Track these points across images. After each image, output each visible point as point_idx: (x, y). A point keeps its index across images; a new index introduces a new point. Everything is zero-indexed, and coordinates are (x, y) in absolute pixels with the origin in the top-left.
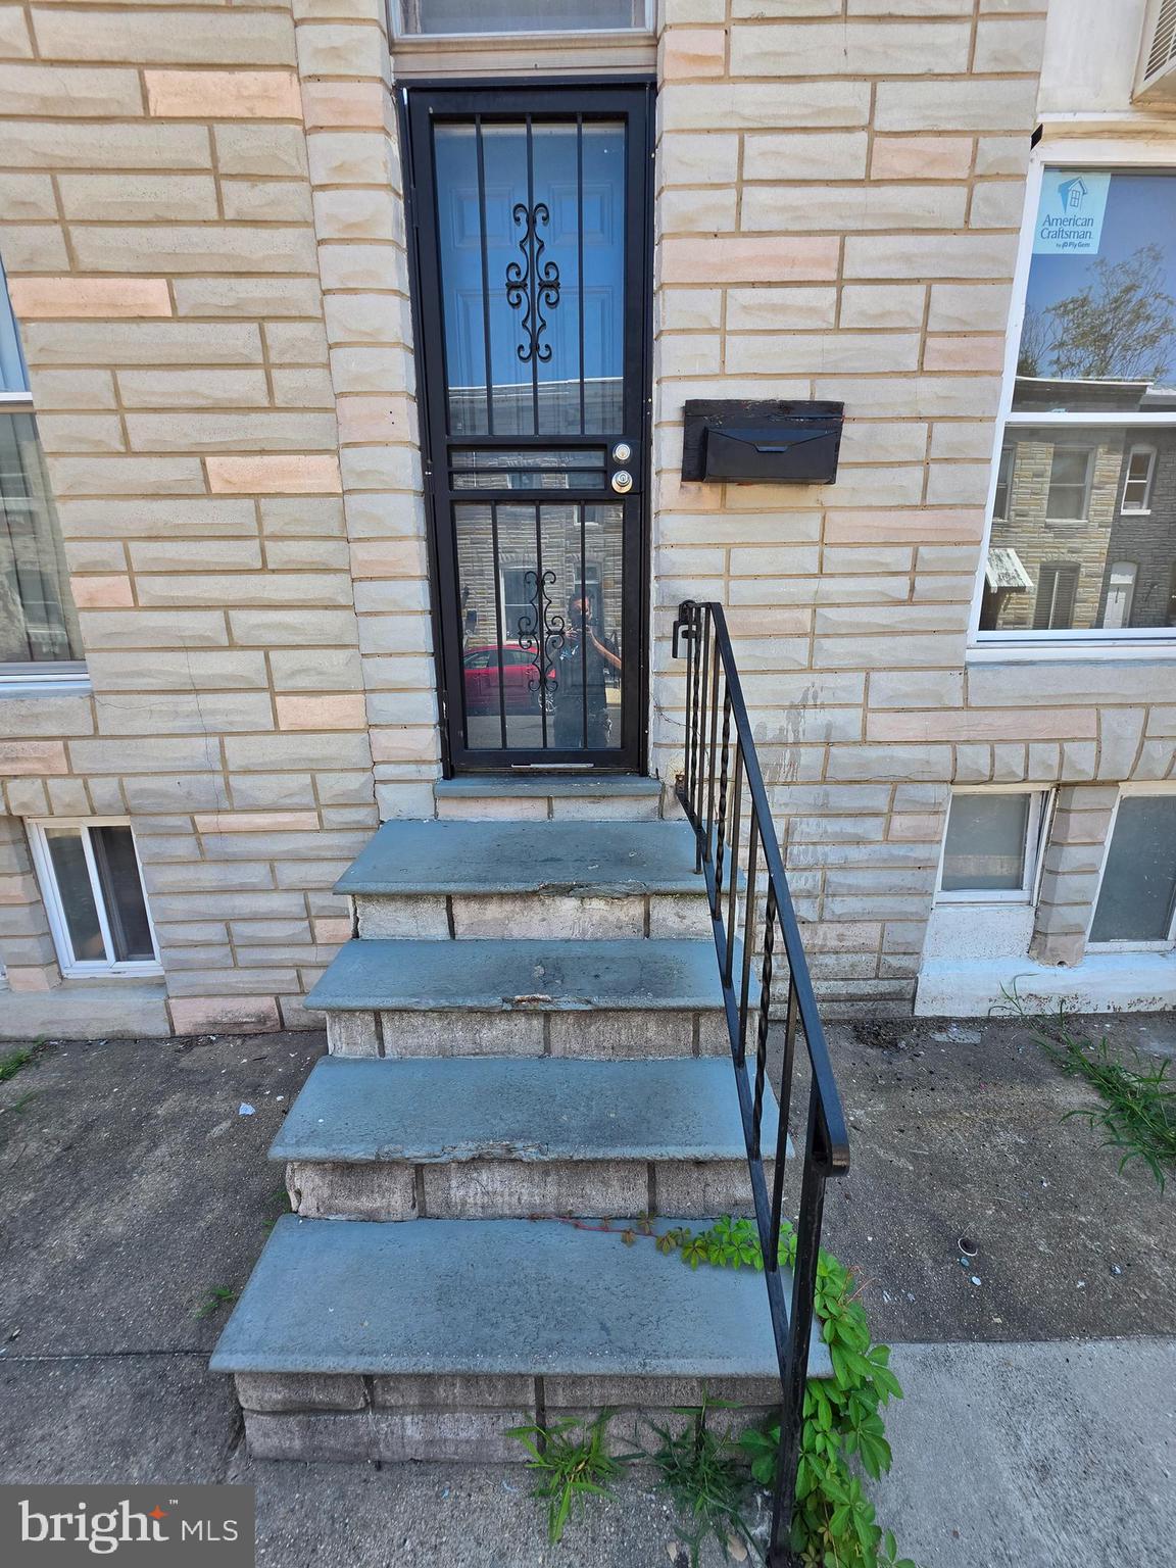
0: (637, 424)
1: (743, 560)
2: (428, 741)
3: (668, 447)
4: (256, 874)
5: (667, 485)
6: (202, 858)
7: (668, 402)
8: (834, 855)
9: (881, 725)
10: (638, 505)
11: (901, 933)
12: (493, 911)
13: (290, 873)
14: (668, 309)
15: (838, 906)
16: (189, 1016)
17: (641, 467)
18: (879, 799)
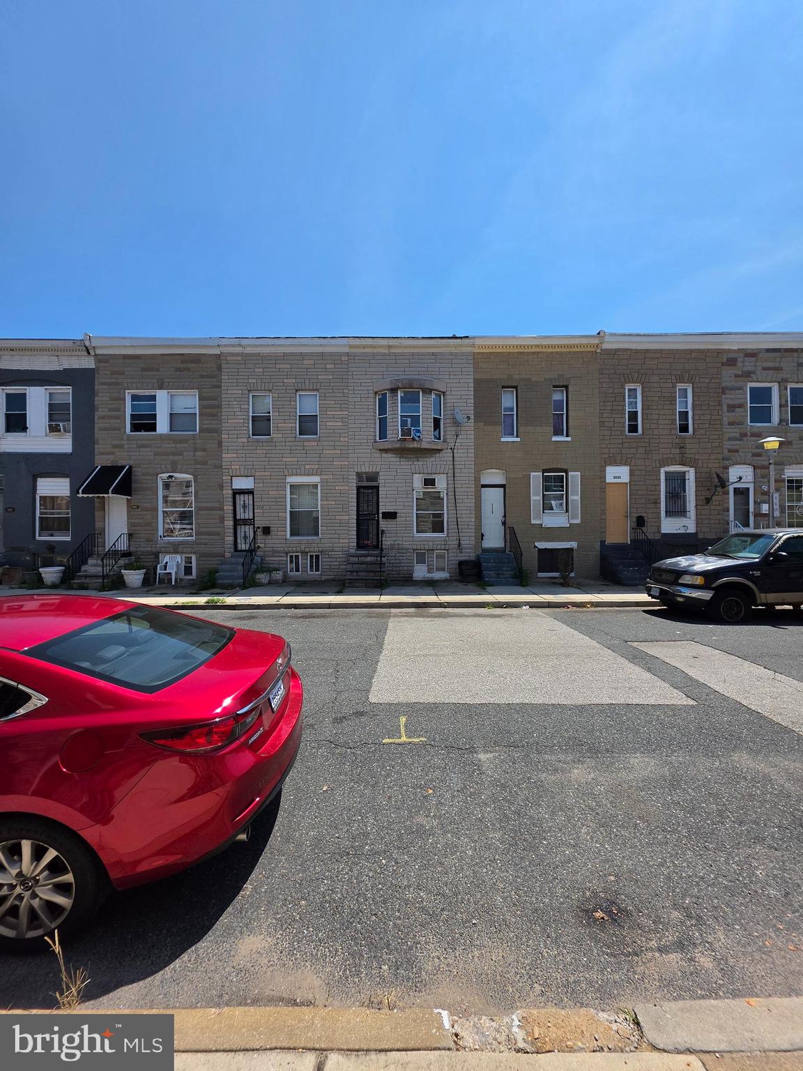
0: (378, 513)
1: (388, 526)
2: (355, 544)
3: (381, 515)
4: (334, 560)
5: (381, 519)
6: (329, 558)
7: (381, 511)
8: (401, 558)
9: (404, 543)
10: (378, 520)
11: (411, 568)
12: (362, 558)
13: (338, 560)
14: (380, 504)
15: (402, 565)
16: (324, 578)
17: (378, 517)
18: (405, 551)
